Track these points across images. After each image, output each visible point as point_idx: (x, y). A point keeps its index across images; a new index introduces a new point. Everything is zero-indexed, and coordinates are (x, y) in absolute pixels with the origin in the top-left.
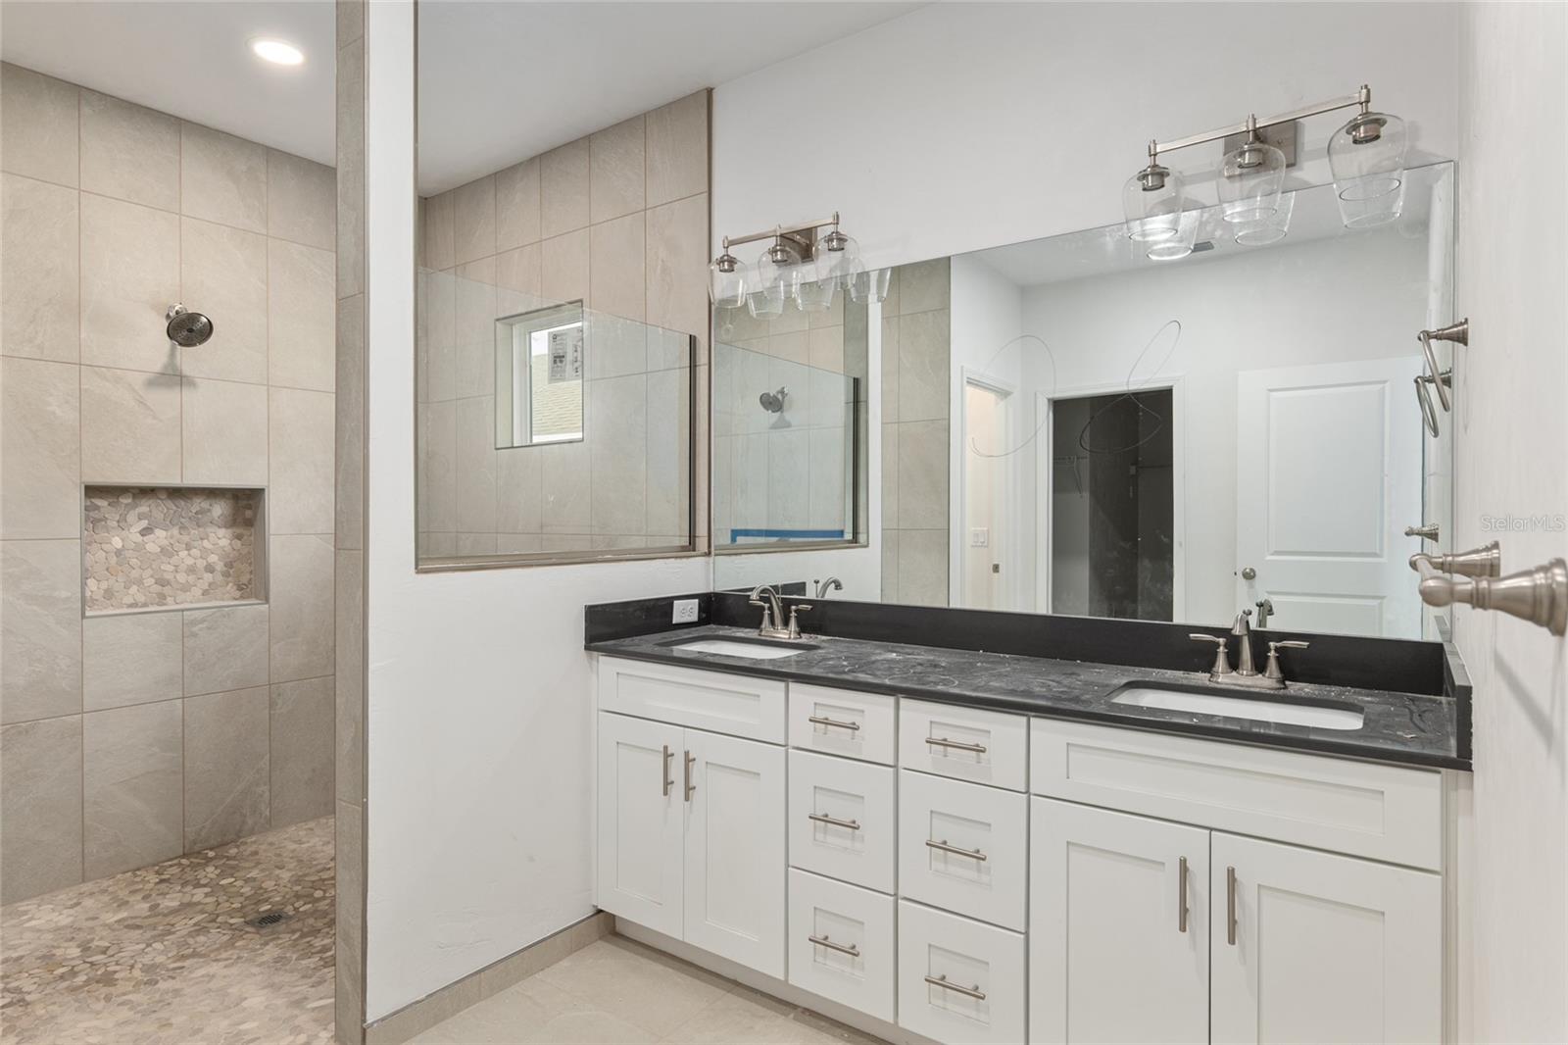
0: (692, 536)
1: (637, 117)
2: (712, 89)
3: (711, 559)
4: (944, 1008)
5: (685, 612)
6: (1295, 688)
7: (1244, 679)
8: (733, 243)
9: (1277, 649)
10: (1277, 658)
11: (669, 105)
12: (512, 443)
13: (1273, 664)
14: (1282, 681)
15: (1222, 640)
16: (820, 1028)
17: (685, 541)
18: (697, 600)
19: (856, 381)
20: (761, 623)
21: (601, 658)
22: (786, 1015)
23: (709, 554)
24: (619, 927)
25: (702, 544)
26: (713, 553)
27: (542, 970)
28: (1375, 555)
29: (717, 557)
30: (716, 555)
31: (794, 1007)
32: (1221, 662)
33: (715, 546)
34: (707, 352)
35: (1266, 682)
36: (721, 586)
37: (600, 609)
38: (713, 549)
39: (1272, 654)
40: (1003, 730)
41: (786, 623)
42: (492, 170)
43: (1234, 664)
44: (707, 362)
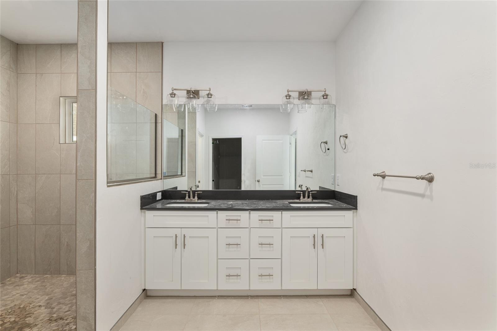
0: (156, 174)
1: (133, 43)
2: (163, 43)
3: (162, 180)
4: (262, 281)
5: (159, 196)
6: (314, 201)
7: (306, 200)
8: (175, 90)
9: (311, 193)
10: (312, 195)
11: (147, 43)
12: (66, 142)
13: (311, 197)
14: (312, 200)
15: (302, 193)
16: (225, 299)
17: (154, 176)
18: (161, 193)
19: (182, 130)
20: (185, 198)
21: (146, 211)
22: (215, 299)
23: (161, 179)
24: (149, 294)
25: (159, 176)
26: (163, 179)
27: (134, 312)
28: (281, 176)
29: (164, 180)
30: (164, 179)
31: (215, 296)
32: (302, 197)
33: (163, 176)
34: (161, 119)
35: (310, 200)
36: (165, 188)
37: (144, 196)
38: (163, 177)
39: (311, 194)
40: (276, 215)
41: (194, 197)
42: (61, 43)
43: (304, 197)
44: (161, 122)
